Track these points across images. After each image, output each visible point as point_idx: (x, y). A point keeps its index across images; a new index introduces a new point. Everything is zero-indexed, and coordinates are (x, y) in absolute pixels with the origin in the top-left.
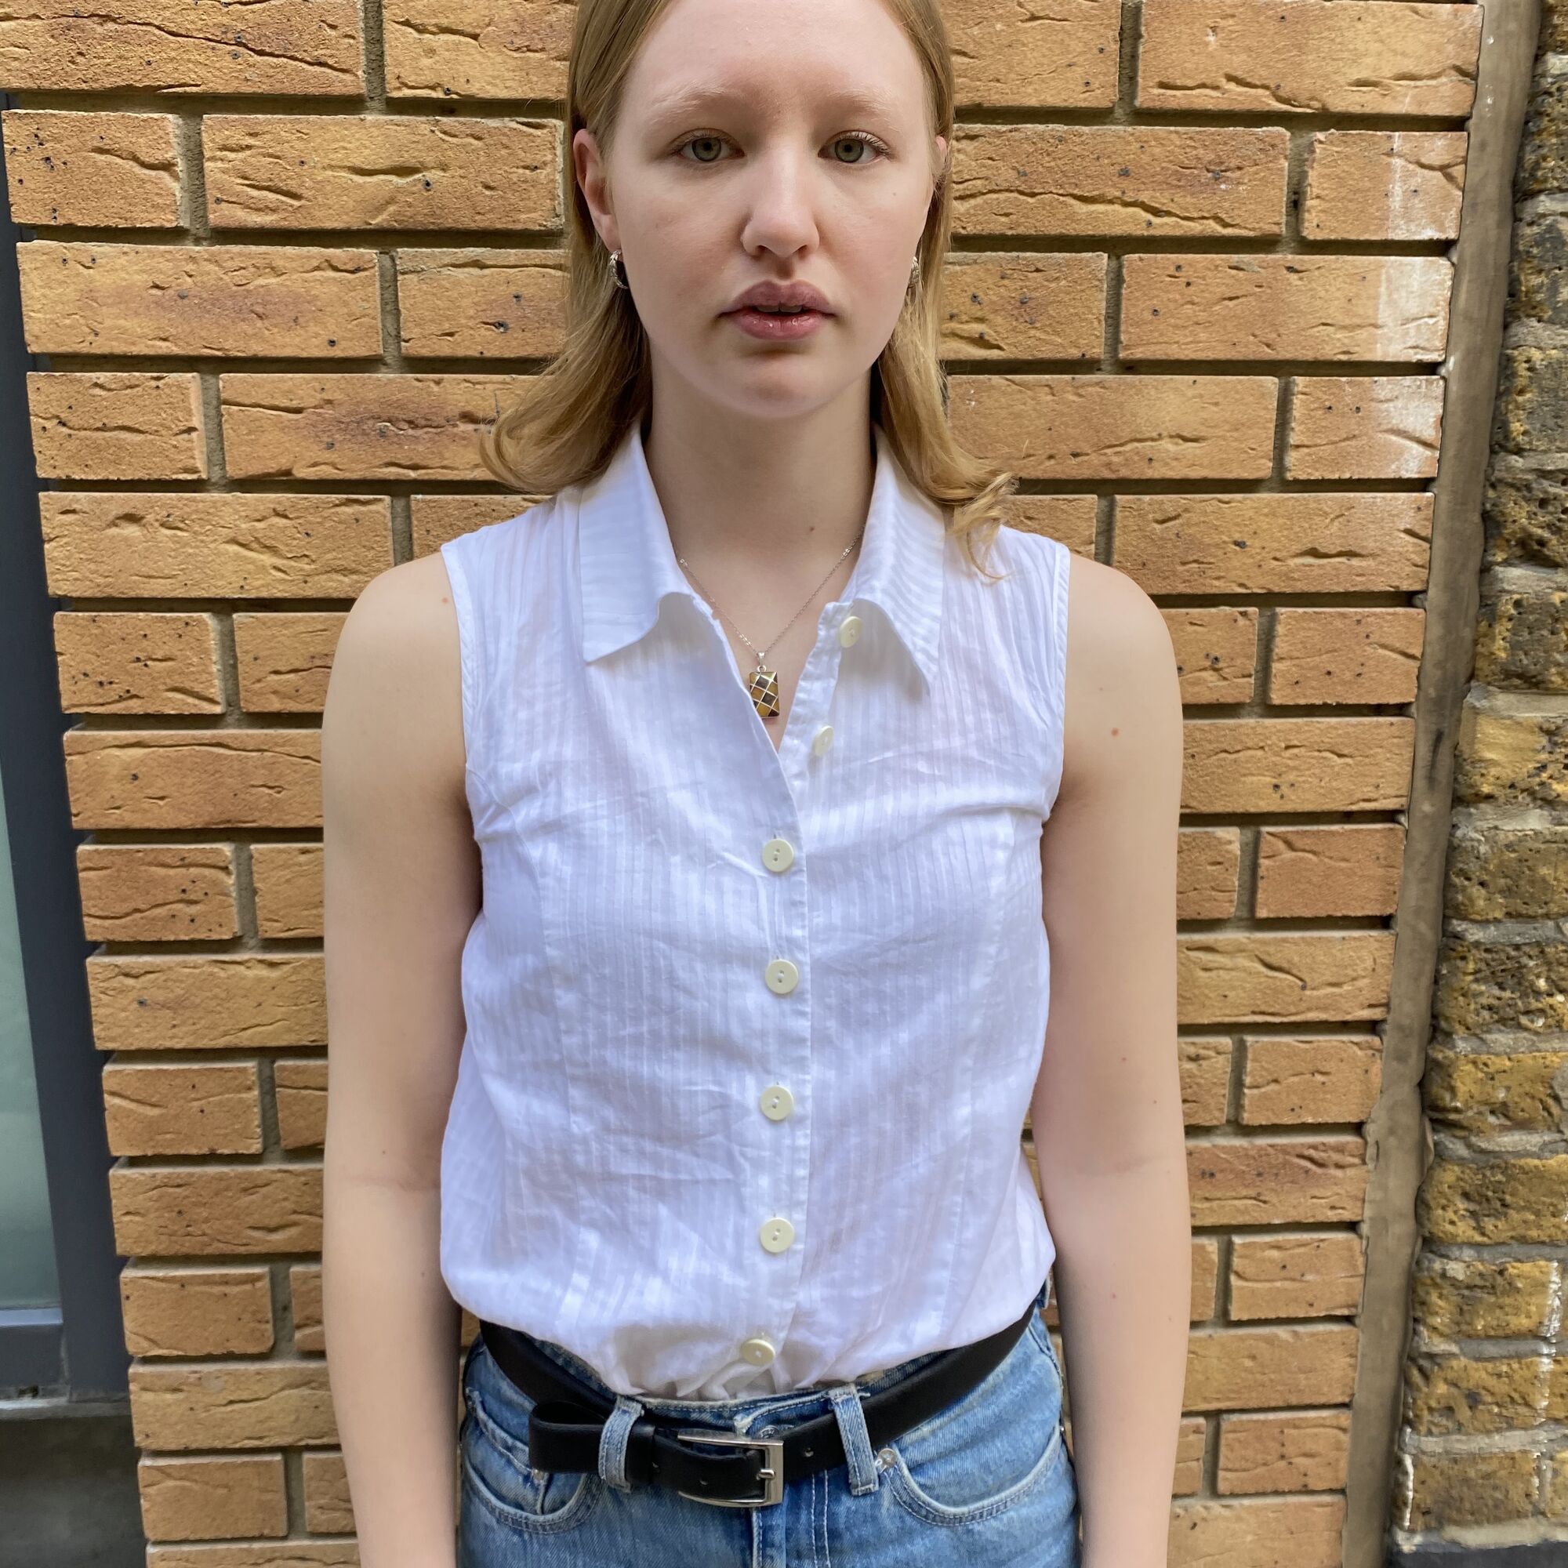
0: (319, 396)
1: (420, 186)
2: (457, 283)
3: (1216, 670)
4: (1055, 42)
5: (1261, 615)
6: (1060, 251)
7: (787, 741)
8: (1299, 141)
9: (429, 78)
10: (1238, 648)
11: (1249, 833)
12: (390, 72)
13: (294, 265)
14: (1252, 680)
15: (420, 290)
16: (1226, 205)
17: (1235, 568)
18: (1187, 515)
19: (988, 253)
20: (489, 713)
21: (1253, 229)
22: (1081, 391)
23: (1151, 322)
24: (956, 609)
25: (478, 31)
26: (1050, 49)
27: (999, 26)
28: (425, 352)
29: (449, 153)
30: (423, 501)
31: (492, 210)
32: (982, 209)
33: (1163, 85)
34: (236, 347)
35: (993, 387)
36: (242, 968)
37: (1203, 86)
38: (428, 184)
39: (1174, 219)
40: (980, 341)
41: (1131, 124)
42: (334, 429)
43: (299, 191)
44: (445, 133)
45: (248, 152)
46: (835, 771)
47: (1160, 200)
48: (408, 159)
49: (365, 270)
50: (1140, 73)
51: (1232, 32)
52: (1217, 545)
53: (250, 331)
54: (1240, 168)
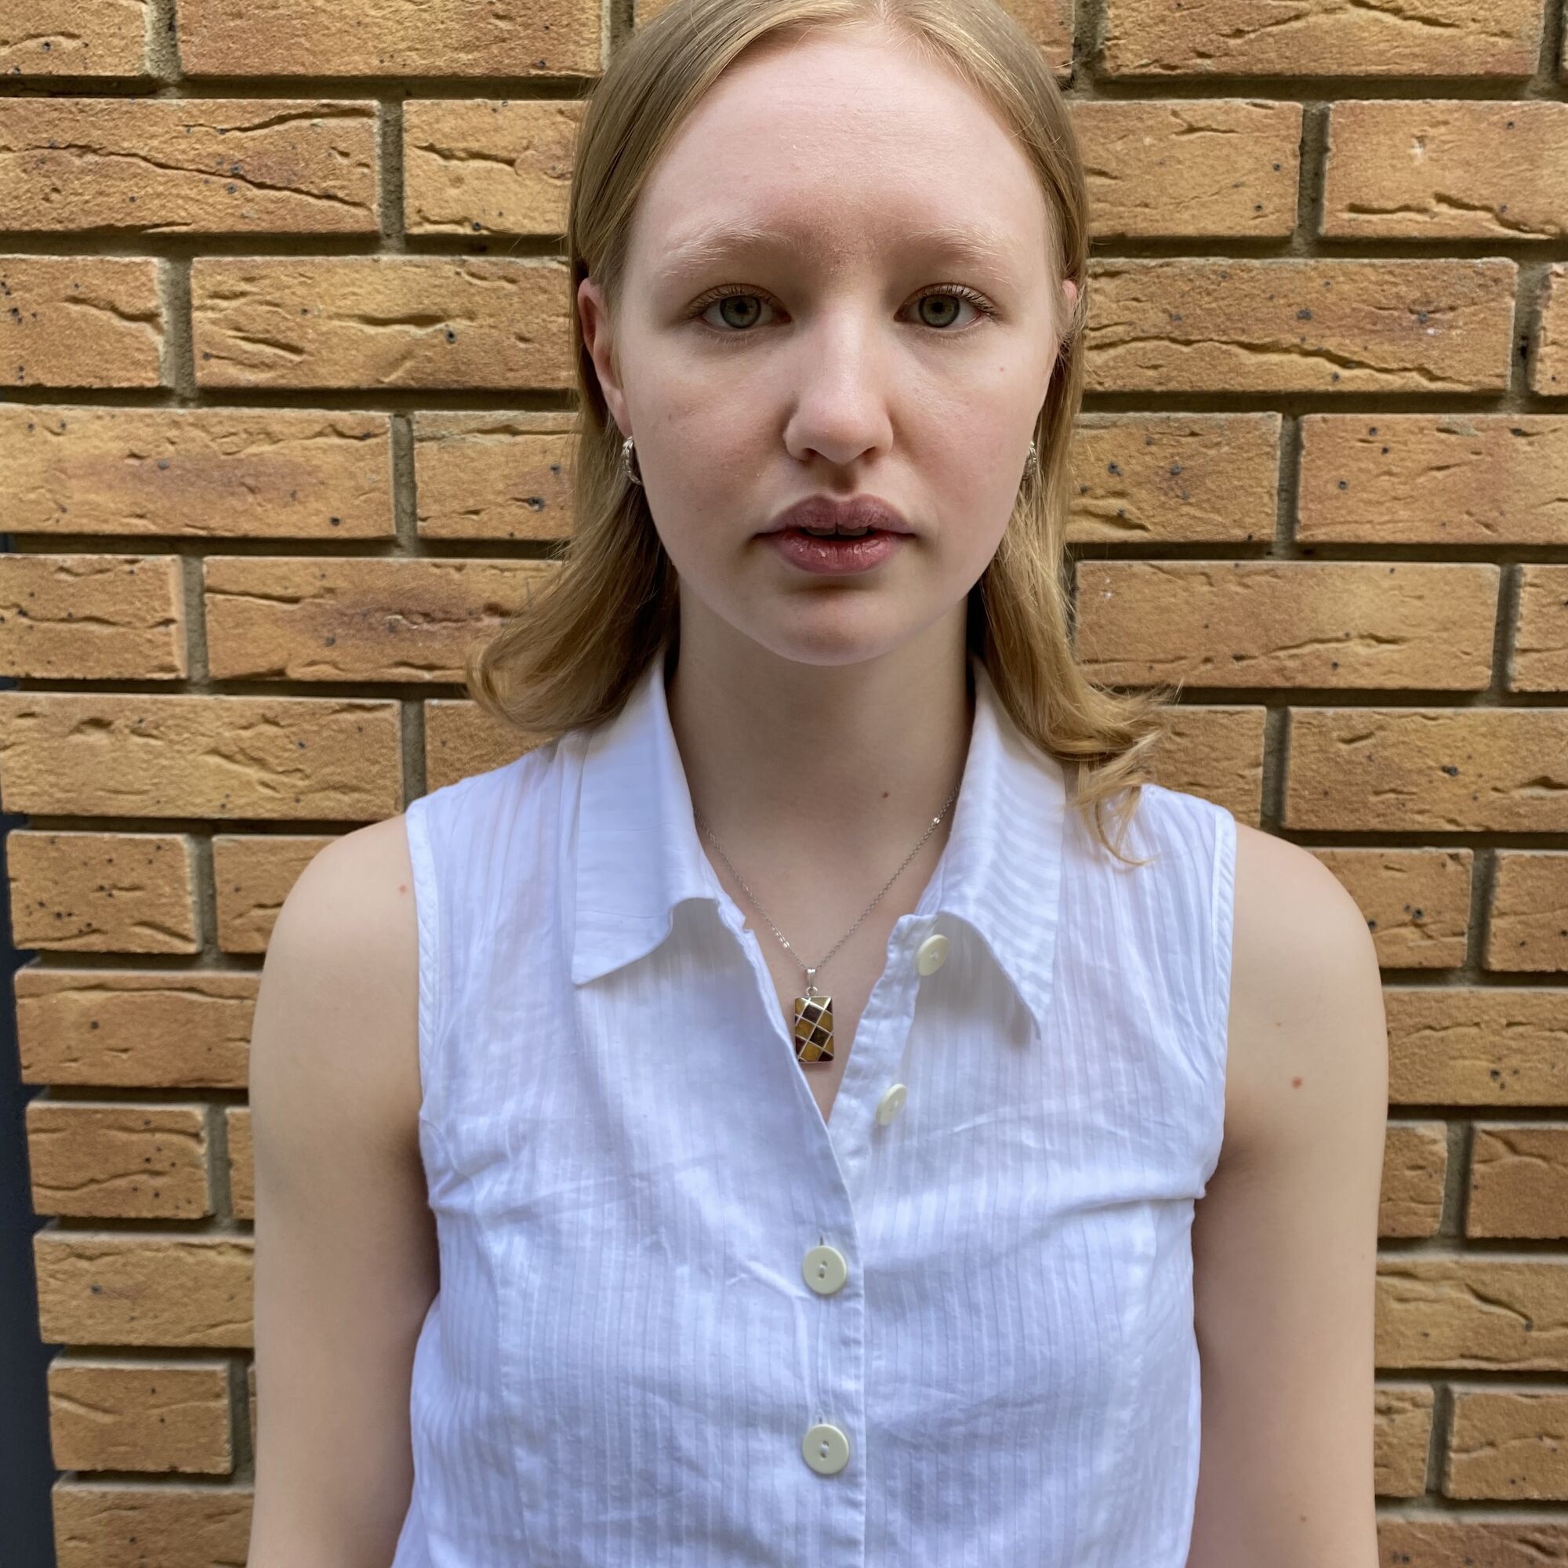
0: (318, 584)
1: (442, 338)
2: (485, 452)
3: (1417, 926)
4: (1218, 158)
5: (1476, 858)
6: (1221, 410)
8: (1529, 274)
9: (458, 211)
10: (1446, 900)
12: (410, 204)
13: (293, 430)
14: (1465, 940)
15: (440, 460)
16: (1435, 353)
17: (1443, 800)
18: (1382, 733)
19: (1131, 414)
21: (1470, 383)
22: (1247, 580)
23: (1337, 497)
24: (1078, 909)
25: (514, 155)
26: (1212, 167)
27: (1148, 141)
28: (445, 533)
29: (478, 298)
30: (439, 707)
31: (527, 366)
32: (1124, 359)
33: (1354, 208)
34: (221, 525)
35: (1134, 575)
36: (212, 1254)
37: (1406, 208)
38: (451, 335)
39: (1368, 371)
40: (1119, 520)
41: (1312, 256)
42: (336, 623)
43: (300, 344)
44: (473, 275)
45: (243, 300)
47: (1350, 347)
48: (428, 305)
49: (375, 436)
50: (1326, 195)
51: (1445, 142)
52: (1420, 772)
53: (240, 507)
54: (1452, 309)
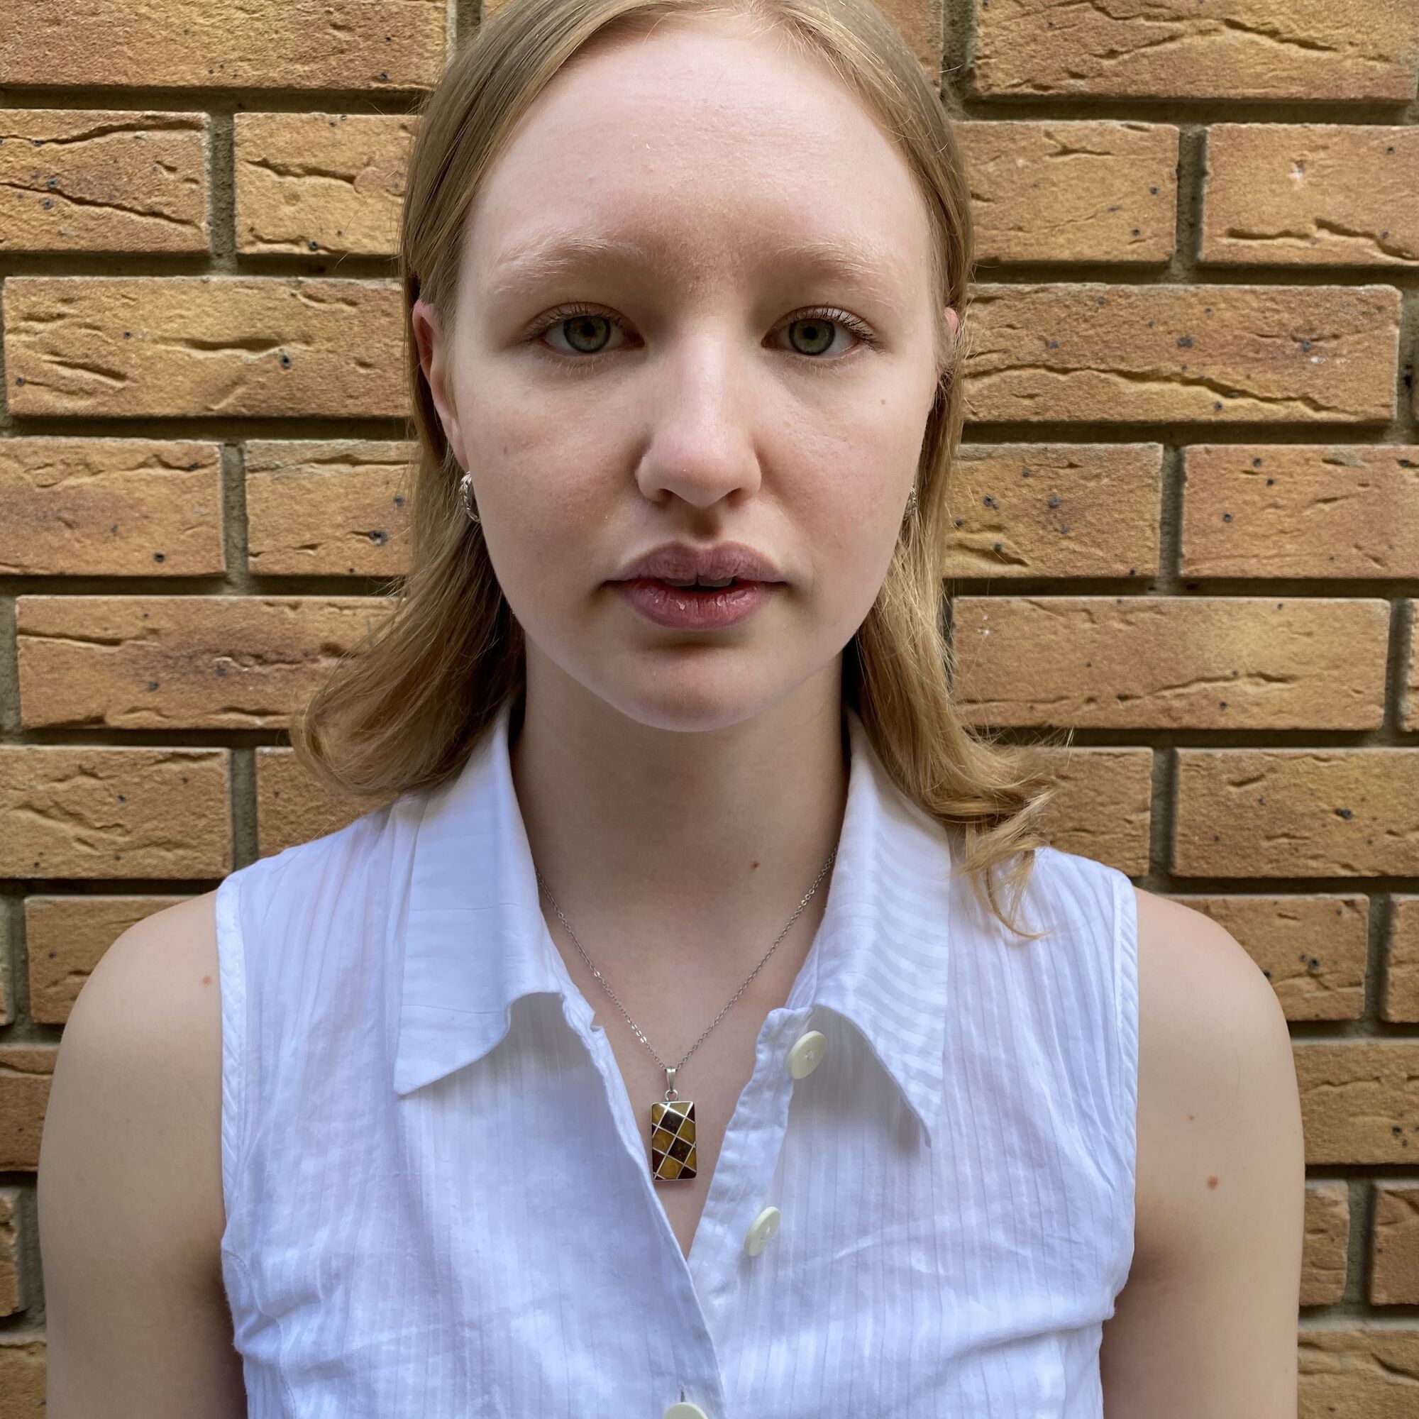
0: (141, 624)
1: (276, 363)
2: (323, 483)
3: (1313, 976)
4: (1093, 181)
5: (1372, 903)
6: (1100, 441)
7: (707, 1227)
8: (1412, 302)
9: (292, 229)
10: (1342, 949)
11: (1360, 1188)
12: (242, 223)
13: (114, 460)
14: (1362, 990)
15: (273, 492)
16: (1319, 382)
17: (1337, 845)
18: (1273, 776)
19: (1007, 445)
20: (258, 1166)
21: (1355, 413)
22: (1132, 618)
23: (1221, 531)
25: (353, 172)
26: (1087, 189)
27: (1021, 162)
28: (279, 569)
29: (315, 322)
30: (272, 756)
31: (368, 393)
32: (999, 389)
33: (1233, 234)
34: (36, 564)
35: (1012, 612)
36: (22, 1354)
37: (1287, 234)
38: (286, 360)
39: (1251, 401)
40: (996, 554)
41: (1192, 282)
42: (159, 666)
43: (122, 370)
44: (309, 297)
45: (60, 323)
46: (781, 1273)
47: (1233, 376)
48: (261, 329)
49: (204, 466)
50: (1205, 219)
51: (1324, 167)
52: (1313, 815)
53: (56, 544)
54: (1336, 337)
